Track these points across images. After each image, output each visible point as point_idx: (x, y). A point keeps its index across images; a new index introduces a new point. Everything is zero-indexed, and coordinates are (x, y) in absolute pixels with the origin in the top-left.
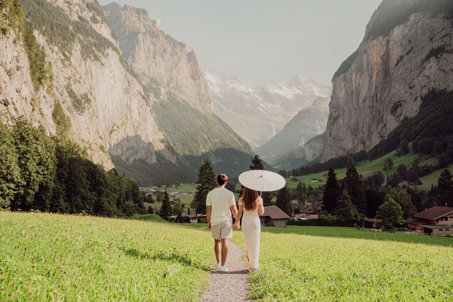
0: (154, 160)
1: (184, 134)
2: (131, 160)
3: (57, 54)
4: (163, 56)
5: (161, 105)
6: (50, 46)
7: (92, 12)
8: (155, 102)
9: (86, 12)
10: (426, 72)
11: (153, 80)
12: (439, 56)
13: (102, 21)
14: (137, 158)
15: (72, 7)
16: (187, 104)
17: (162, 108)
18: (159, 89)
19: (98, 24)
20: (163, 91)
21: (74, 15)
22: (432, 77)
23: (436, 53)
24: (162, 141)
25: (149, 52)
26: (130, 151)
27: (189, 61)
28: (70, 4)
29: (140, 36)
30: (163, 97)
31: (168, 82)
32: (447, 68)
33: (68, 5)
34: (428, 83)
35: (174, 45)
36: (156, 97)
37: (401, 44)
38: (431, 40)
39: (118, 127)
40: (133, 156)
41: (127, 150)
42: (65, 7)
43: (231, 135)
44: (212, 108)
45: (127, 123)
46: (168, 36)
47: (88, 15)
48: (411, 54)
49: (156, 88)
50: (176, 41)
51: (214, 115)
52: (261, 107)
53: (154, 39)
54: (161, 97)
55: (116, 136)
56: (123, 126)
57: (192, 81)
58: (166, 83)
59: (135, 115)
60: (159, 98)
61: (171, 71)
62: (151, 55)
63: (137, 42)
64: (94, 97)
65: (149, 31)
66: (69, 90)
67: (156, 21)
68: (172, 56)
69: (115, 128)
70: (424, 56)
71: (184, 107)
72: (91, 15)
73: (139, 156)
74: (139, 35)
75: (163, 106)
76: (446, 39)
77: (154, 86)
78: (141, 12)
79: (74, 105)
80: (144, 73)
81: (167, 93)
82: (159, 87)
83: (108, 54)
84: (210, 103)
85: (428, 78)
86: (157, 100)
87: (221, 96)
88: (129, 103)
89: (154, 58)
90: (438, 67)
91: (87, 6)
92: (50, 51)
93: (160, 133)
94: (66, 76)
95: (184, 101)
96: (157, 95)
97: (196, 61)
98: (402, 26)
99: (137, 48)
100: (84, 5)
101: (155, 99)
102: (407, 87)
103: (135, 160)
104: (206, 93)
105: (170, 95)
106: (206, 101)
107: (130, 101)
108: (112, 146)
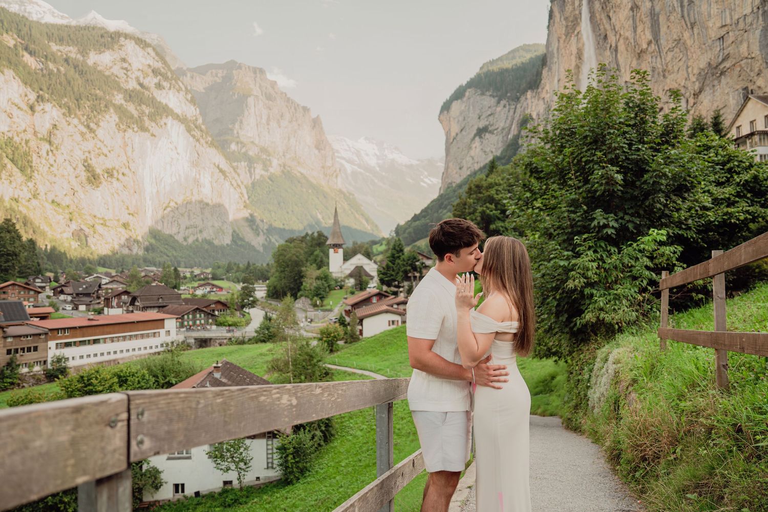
0: (227, 240)
1: (288, 213)
2: (190, 240)
3: (76, 127)
4: (278, 122)
5: (270, 178)
6: (68, 119)
7: (158, 78)
8: (261, 176)
9: (149, 78)
10: (472, 153)
11: (263, 150)
12: (483, 136)
13: (170, 87)
14: (200, 239)
15: (129, 73)
16: (305, 177)
17: (270, 182)
18: (270, 160)
19: (164, 91)
20: (275, 162)
21: (130, 82)
22: (476, 158)
23: (481, 132)
24: (246, 220)
25: (261, 118)
26: (190, 230)
27: (314, 127)
28: (127, 71)
29: (251, 100)
30: (275, 169)
31: (284, 153)
32: (488, 150)
33: (125, 72)
34: (472, 164)
35: (295, 109)
36: (264, 170)
37: (458, 121)
38: (479, 118)
39: (176, 204)
40: (194, 235)
41: (187, 228)
42: (121, 74)
43: (357, 216)
44: (339, 183)
45: (191, 199)
46: (289, 99)
47: (151, 81)
48: (464, 133)
49: (266, 159)
50: (298, 105)
51: (341, 191)
52: (425, 182)
53: (270, 102)
54: (272, 170)
55: (171, 213)
56: (185, 203)
57: (317, 152)
58: (281, 154)
59: (206, 191)
60: (267, 171)
61: (289, 140)
62: (264, 121)
63: (247, 106)
64: (133, 170)
65: (266, 94)
66: (86, 164)
67: (276, 82)
68: (290, 122)
69: (172, 204)
70: (472, 135)
71: (299, 182)
72: (156, 80)
73: (205, 235)
74: (249, 99)
75: (271, 180)
76: (491, 118)
77: (265, 156)
78: (259, 72)
79: (88, 179)
80: (252, 142)
81: (280, 165)
82: (271, 157)
83: (165, 124)
84: (336, 177)
85: (473, 159)
86: (266, 173)
87: (378, 169)
88: (198, 176)
89: (268, 124)
90: (481, 147)
91: (153, 71)
92: (66, 124)
93: (245, 211)
94: (86, 150)
95: (302, 174)
96: (266, 167)
97: (322, 128)
98: (459, 101)
99: (246, 113)
100: (150, 71)
101: (263, 172)
102: (458, 168)
103: (197, 240)
104: (333, 166)
105: (284, 167)
106: (332, 175)
107: (200, 175)
108: (165, 224)
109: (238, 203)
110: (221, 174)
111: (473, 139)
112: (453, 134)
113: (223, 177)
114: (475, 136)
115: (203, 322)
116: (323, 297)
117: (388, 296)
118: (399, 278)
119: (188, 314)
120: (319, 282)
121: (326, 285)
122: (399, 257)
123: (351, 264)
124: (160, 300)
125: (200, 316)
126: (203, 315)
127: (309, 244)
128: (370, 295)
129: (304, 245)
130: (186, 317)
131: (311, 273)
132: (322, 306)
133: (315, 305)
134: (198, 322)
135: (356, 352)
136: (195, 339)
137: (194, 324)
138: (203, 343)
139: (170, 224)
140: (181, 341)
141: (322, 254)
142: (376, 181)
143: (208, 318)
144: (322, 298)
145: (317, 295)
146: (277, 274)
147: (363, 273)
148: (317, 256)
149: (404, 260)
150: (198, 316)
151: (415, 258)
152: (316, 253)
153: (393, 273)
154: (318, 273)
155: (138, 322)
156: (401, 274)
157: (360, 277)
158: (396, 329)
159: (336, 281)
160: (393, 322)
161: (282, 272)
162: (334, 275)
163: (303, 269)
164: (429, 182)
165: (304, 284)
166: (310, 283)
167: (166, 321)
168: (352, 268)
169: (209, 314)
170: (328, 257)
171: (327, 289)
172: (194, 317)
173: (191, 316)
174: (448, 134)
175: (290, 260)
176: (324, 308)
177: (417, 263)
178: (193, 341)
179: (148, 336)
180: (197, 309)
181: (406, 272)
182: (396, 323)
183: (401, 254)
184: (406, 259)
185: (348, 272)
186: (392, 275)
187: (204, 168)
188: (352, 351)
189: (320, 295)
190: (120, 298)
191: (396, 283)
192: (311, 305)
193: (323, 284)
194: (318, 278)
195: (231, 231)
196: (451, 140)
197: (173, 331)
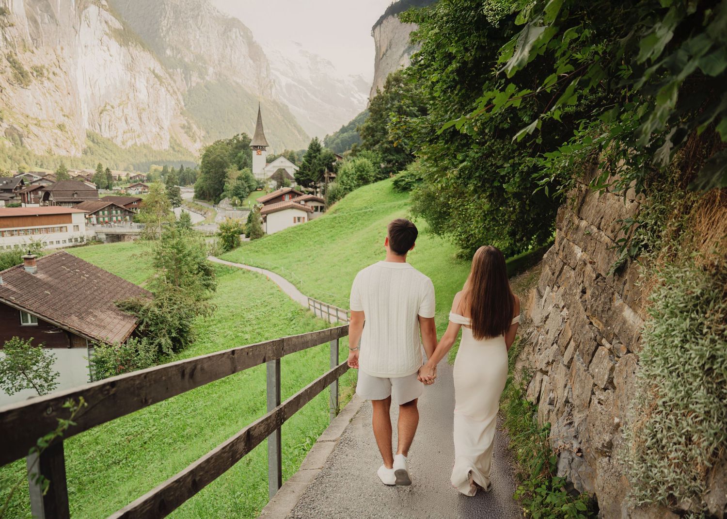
0: (166, 146)
1: (224, 121)
2: (129, 144)
5: (206, 86)
8: (198, 83)
11: (199, 57)
14: (138, 144)
16: (240, 87)
17: (206, 90)
18: (206, 68)
20: (211, 70)
23: (410, 49)
24: (183, 127)
26: (128, 135)
30: (211, 77)
31: (219, 61)
36: (200, 77)
39: (113, 107)
40: (132, 139)
41: (125, 132)
43: (290, 127)
44: (273, 94)
45: (127, 103)
48: (393, 49)
49: (202, 66)
51: (275, 102)
52: (355, 98)
54: (207, 78)
55: (108, 116)
56: (121, 107)
57: (251, 62)
58: (217, 62)
59: (143, 95)
60: (203, 79)
64: (64, 70)
66: (11, 60)
69: (108, 107)
70: (401, 52)
71: (234, 91)
73: (144, 139)
75: (208, 89)
77: (200, 64)
79: (15, 76)
81: (216, 73)
82: (207, 65)
84: (271, 88)
86: (202, 81)
87: (311, 83)
88: (133, 80)
93: (182, 117)
95: (237, 84)
96: (201, 75)
101: (199, 80)
103: (135, 144)
104: (267, 76)
105: (220, 76)
106: (267, 86)
107: (135, 79)
108: (103, 127)
109: (175, 110)
110: (156, 79)
111: (403, 55)
112: (383, 49)
113: (159, 83)
114: (404, 52)
115: (119, 218)
116: (243, 197)
117: (301, 195)
118: (315, 178)
119: (103, 210)
120: (239, 182)
121: (246, 185)
122: (315, 157)
123: (274, 167)
124: (75, 195)
125: (117, 213)
126: (119, 212)
127: (234, 146)
128: (282, 193)
129: (230, 147)
130: (101, 213)
131: (233, 173)
132: (241, 205)
133: (234, 205)
134: (114, 219)
135: (256, 249)
136: (107, 235)
137: (111, 220)
138: (117, 238)
139: (107, 127)
140: (91, 236)
141: (245, 156)
142: (309, 94)
143: (125, 215)
144: (241, 198)
145: (237, 195)
146: (203, 175)
147: (284, 176)
148: (241, 158)
149: (320, 159)
150: (114, 212)
151: (331, 158)
152: (239, 155)
153: (309, 173)
154: (240, 173)
155: (40, 216)
156: (317, 173)
157: (281, 178)
158: (300, 226)
159: (258, 182)
160: (299, 219)
161: (207, 173)
162: (256, 177)
163: (226, 170)
164: (360, 98)
165: (226, 184)
166: (231, 184)
167: (73, 215)
168: (275, 170)
169: (126, 210)
170: (251, 159)
171: (247, 190)
172: (110, 213)
173: (106, 212)
174: (378, 49)
175: (214, 161)
176: (243, 207)
177: (333, 164)
178: (104, 237)
179: (53, 230)
180: (113, 205)
181: (322, 172)
182: (301, 220)
183: (317, 154)
184: (322, 159)
185: (271, 174)
186: (308, 175)
187: (139, 72)
188: (253, 248)
189: (240, 194)
190: (37, 194)
191: (313, 183)
192: (231, 204)
193: (242, 184)
194: (239, 178)
195: (168, 137)
196: (381, 56)
197: (82, 227)
